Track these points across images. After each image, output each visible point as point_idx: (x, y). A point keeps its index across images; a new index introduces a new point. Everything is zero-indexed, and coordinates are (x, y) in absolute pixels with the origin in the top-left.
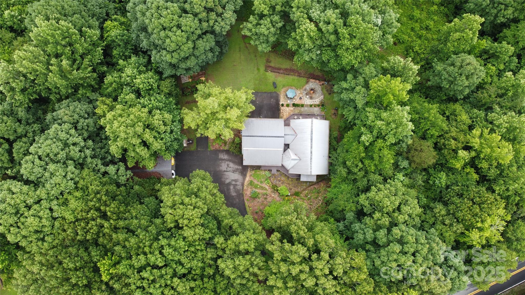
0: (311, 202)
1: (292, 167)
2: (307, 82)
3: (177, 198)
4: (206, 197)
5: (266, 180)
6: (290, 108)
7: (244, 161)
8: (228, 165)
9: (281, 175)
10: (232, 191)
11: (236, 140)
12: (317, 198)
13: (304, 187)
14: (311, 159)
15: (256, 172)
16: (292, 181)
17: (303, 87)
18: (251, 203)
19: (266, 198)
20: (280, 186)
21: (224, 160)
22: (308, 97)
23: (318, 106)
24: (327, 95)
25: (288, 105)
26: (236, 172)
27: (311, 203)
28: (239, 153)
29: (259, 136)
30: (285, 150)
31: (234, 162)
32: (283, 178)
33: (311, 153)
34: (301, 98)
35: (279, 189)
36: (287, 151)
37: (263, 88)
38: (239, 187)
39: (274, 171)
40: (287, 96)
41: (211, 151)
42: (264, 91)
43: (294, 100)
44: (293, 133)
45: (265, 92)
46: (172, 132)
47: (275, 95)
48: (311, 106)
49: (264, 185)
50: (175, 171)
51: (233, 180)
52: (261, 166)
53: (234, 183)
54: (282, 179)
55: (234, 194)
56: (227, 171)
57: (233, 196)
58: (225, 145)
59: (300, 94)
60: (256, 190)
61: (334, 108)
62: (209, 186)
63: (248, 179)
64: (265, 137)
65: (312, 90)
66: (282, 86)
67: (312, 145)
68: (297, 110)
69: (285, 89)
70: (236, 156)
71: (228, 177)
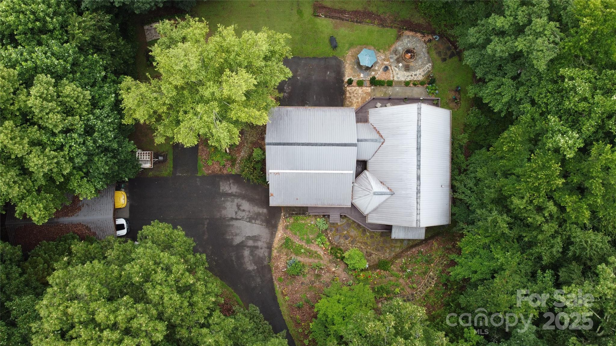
0: (413, 283)
1: (375, 210)
2: (398, 37)
3: (74, 308)
4: (162, 298)
5: (318, 237)
6: (364, 88)
7: (271, 198)
8: (238, 206)
9: (349, 225)
10: (246, 260)
11: (254, 154)
12: (425, 273)
13: (398, 250)
14: (418, 192)
15: (297, 220)
16: (372, 237)
17: (390, 46)
18: (287, 286)
19: (318, 276)
20: (347, 250)
21: (231, 195)
22: (401, 65)
23: (422, 83)
24: (439, 62)
25: (360, 84)
26: (256, 219)
27: (415, 286)
28: (260, 181)
29: (303, 144)
30: (358, 174)
31: (251, 200)
32: (354, 232)
33: (419, 178)
34: (386, 69)
35: (346, 255)
36: (362, 176)
37: (310, 50)
38: (262, 252)
39: (335, 217)
40: (358, 63)
41: (203, 176)
42: (311, 56)
43: (373, 73)
44: (377, 136)
45: (314, 58)
46: (89, 131)
47: (333, 62)
48: (407, 84)
49: (313, 248)
50: (127, 220)
51: (249, 238)
52: (307, 207)
53: (250, 243)
54: (352, 234)
55: (251, 267)
56: (237, 219)
57: (249, 272)
58: (233, 165)
59: (384, 60)
60: (299, 259)
61: (454, 87)
62: (174, 269)
63: (280, 234)
64: (316, 145)
65: (408, 51)
66: (347, 45)
67: (419, 161)
68: (380, 92)
69: (354, 50)
70: (255, 187)
71: (238, 231)
